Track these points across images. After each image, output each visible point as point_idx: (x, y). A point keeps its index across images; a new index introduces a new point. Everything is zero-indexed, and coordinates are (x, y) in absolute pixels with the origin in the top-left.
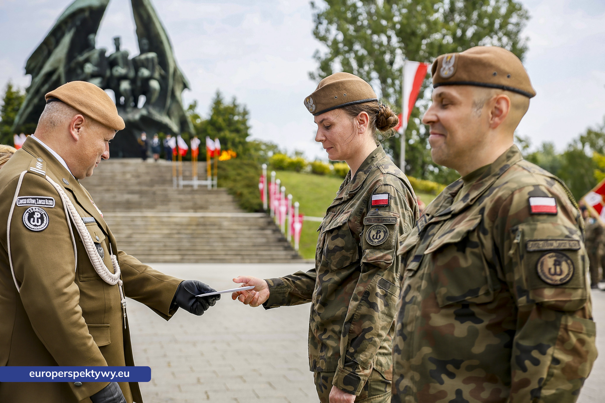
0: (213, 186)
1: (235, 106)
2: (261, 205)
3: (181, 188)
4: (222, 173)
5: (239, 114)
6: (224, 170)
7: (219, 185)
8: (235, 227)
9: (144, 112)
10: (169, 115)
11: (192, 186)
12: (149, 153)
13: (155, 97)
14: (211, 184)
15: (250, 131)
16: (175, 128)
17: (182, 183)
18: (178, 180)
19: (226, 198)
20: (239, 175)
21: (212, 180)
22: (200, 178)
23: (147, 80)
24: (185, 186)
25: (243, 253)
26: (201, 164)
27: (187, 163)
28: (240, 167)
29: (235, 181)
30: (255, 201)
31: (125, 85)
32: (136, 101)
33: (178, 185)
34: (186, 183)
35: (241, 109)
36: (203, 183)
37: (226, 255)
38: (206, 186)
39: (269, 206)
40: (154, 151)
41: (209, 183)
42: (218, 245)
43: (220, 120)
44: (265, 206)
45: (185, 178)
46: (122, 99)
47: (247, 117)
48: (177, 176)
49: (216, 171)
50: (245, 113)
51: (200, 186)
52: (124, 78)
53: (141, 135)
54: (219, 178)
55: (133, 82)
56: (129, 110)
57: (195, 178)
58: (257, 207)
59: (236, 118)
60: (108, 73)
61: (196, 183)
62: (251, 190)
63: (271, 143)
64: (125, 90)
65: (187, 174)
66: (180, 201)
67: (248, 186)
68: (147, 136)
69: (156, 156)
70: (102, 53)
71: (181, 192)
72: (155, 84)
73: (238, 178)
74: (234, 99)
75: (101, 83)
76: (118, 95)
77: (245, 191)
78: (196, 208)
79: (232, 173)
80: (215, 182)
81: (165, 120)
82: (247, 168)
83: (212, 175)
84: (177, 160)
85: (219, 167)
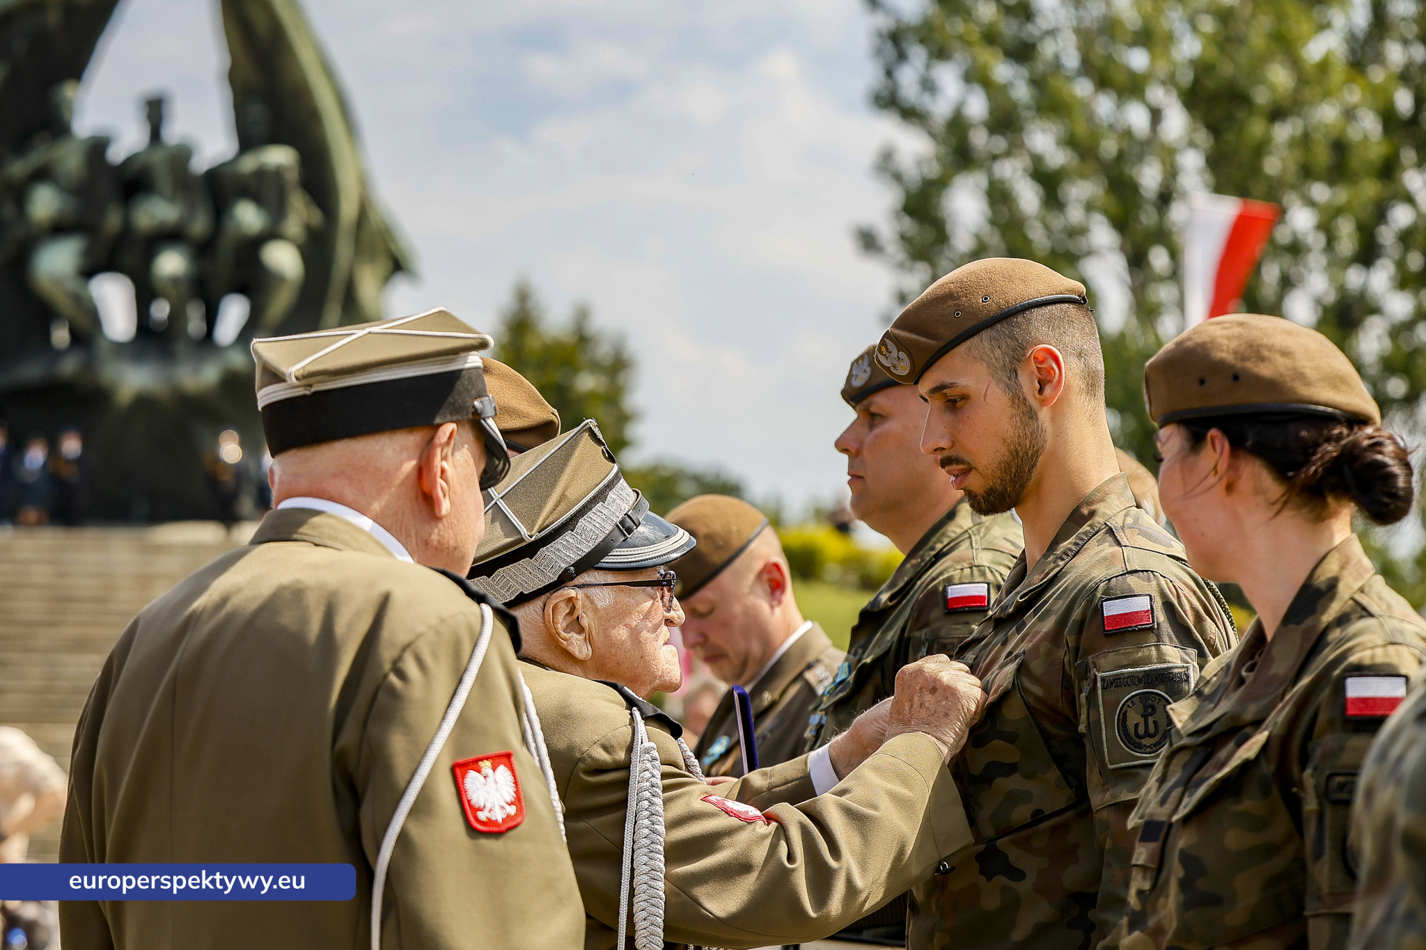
1: (582, 339)
5: (595, 367)
9: (237, 360)
15: (634, 430)
23: (255, 244)
31: (171, 264)
32: (211, 318)
35: (603, 351)
46: (161, 310)
47: (622, 378)
50: (618, 366)
52: (170, 236)
56: (181, 347)
59: (586, 382)
60: (113, 220)
63: (718, 476)
64: (175, 281)
68: (243, 444)
70: (98, 146)
72: (284, 259)
74: (582, 315)
75: (87, 253)
76: (145, 294)
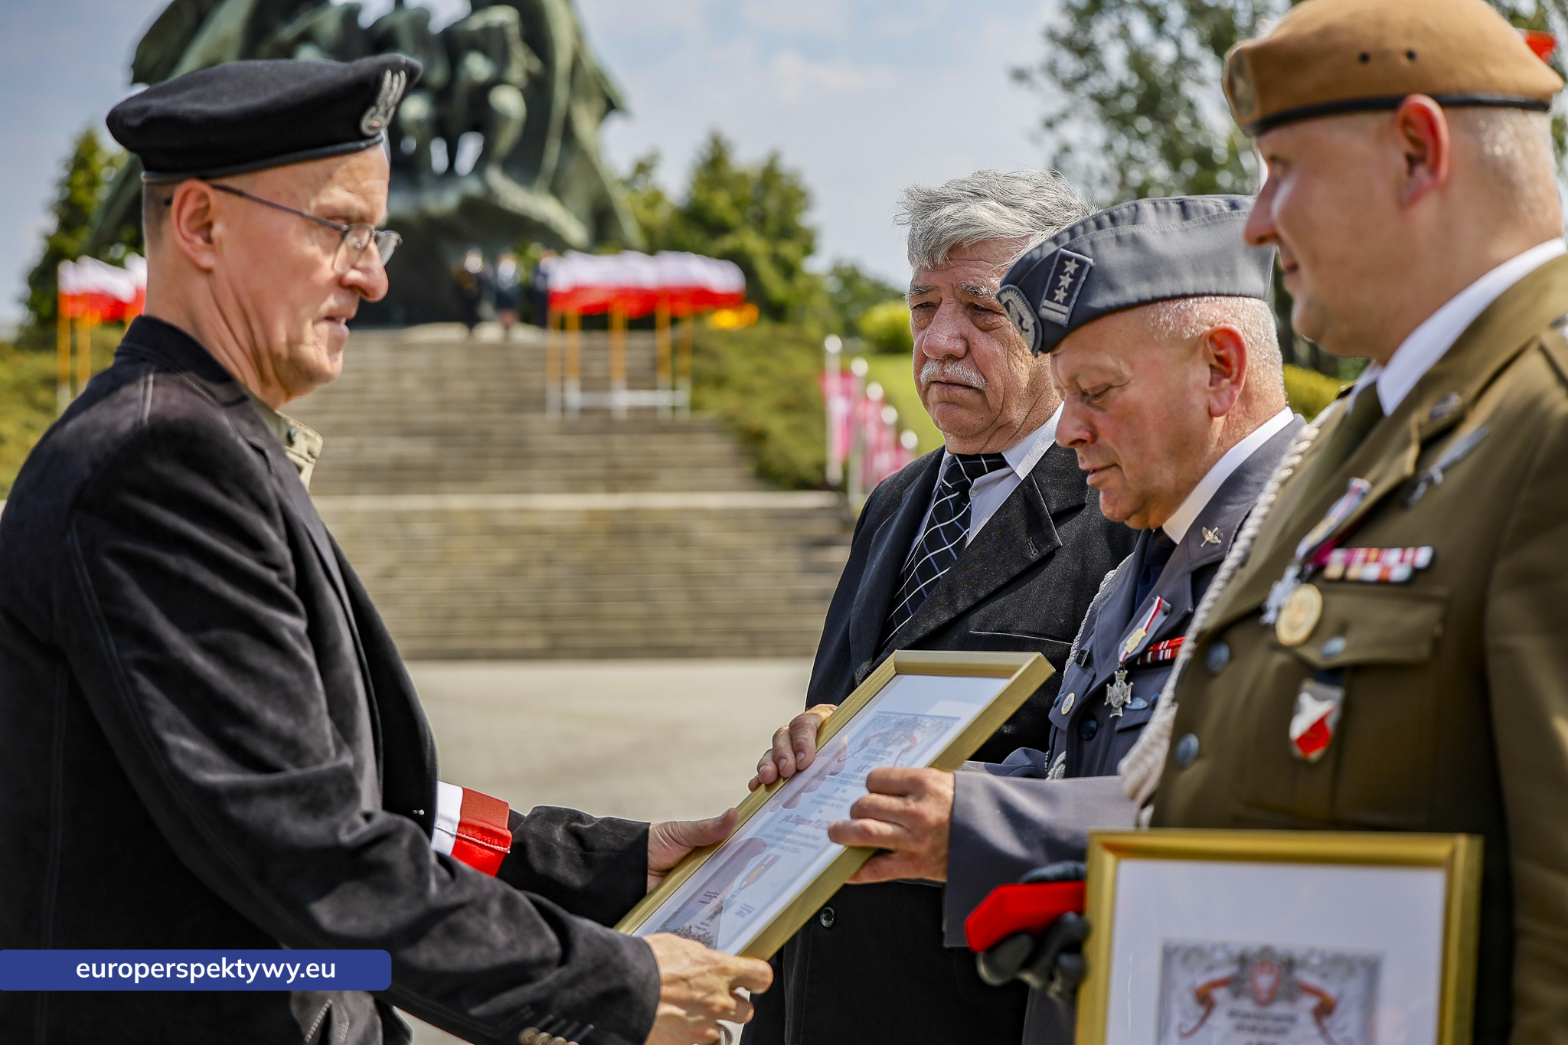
0: (674, 408)
2: (821, 467)
3: (573, 417)
4: (707, 366)
6: (713, 356)
7: (695, 406)
8: (732, 539)
10: (556, 190)
11: (607, 411)
12: (487, 309)
13: (507, 138)
14: (671, 404)
16: (575, 231)
17: (575, 398)
18: (563, 390)
19: (714, 447)
20: (762, 371)
21: (674, 388)
22: (635, 383)
23: (484, 89)
24: (584, 411)
25: (756, 624)
26: (641, 341)
27: (598, 339)
28: (767, 348)
29: (747, 391)
30: (803, 457)
31: (414, 108)
33: (563, 409)
34: (592, 399)
36: (644, 398)
37: (698, 631)
38: (653, 410)
39: (846, 472)
40: (504, 301)
41: (661, 399)
42: (674, 601)
43: (721, 203)
44: (834, 473)
45: (588, 384)
48: (563, 379)
49: (685, 362)
51: (636, 411)
53: (463, 254)
54: (698, 380)
55: (441, 96)
57: (619, 381)
58: (813, 475)
61: (623, 399)
62: (795, 419)
64: (418, 122)
65: (597, 370)
66: (565, 456)
67: (786, 408)
69: (509, 317)
70: (351, 13)
71: (568, 430)
72: (509, 101)
73: (760, 382)
76: (396, 134)
77: (777, 425)
78: (615, 480)
79: (738, 365)
80: (683, 396)
81: (542, 206)
82: (790, 352)
83: (675, 374)
84: (563, 326)
85: (696, 350)
